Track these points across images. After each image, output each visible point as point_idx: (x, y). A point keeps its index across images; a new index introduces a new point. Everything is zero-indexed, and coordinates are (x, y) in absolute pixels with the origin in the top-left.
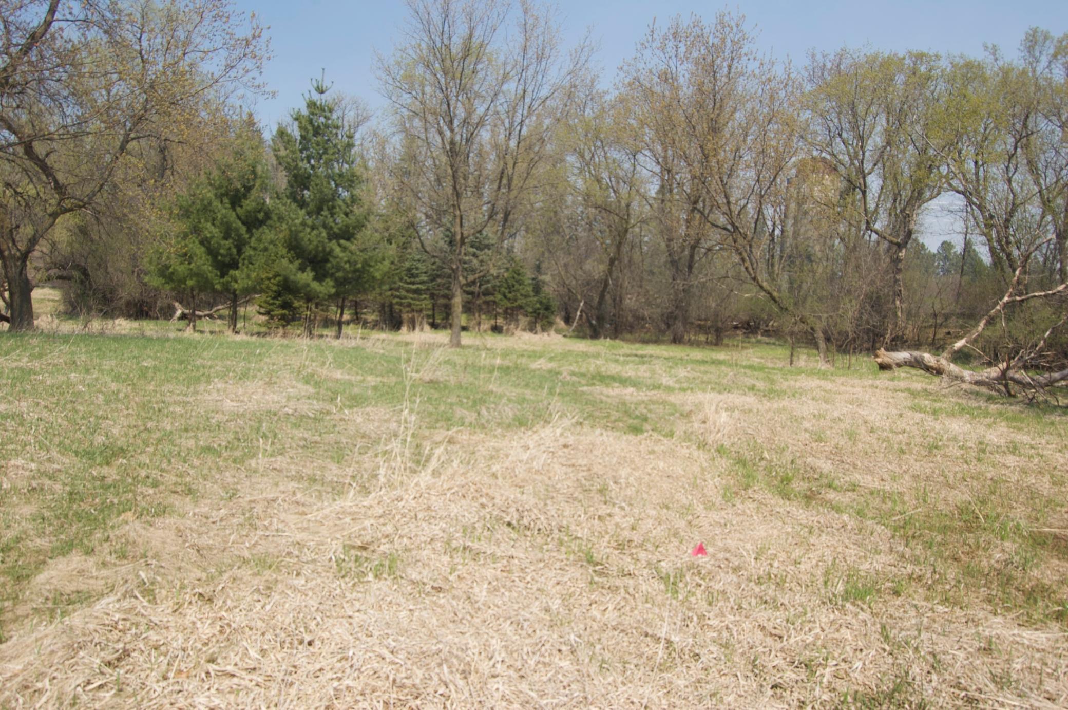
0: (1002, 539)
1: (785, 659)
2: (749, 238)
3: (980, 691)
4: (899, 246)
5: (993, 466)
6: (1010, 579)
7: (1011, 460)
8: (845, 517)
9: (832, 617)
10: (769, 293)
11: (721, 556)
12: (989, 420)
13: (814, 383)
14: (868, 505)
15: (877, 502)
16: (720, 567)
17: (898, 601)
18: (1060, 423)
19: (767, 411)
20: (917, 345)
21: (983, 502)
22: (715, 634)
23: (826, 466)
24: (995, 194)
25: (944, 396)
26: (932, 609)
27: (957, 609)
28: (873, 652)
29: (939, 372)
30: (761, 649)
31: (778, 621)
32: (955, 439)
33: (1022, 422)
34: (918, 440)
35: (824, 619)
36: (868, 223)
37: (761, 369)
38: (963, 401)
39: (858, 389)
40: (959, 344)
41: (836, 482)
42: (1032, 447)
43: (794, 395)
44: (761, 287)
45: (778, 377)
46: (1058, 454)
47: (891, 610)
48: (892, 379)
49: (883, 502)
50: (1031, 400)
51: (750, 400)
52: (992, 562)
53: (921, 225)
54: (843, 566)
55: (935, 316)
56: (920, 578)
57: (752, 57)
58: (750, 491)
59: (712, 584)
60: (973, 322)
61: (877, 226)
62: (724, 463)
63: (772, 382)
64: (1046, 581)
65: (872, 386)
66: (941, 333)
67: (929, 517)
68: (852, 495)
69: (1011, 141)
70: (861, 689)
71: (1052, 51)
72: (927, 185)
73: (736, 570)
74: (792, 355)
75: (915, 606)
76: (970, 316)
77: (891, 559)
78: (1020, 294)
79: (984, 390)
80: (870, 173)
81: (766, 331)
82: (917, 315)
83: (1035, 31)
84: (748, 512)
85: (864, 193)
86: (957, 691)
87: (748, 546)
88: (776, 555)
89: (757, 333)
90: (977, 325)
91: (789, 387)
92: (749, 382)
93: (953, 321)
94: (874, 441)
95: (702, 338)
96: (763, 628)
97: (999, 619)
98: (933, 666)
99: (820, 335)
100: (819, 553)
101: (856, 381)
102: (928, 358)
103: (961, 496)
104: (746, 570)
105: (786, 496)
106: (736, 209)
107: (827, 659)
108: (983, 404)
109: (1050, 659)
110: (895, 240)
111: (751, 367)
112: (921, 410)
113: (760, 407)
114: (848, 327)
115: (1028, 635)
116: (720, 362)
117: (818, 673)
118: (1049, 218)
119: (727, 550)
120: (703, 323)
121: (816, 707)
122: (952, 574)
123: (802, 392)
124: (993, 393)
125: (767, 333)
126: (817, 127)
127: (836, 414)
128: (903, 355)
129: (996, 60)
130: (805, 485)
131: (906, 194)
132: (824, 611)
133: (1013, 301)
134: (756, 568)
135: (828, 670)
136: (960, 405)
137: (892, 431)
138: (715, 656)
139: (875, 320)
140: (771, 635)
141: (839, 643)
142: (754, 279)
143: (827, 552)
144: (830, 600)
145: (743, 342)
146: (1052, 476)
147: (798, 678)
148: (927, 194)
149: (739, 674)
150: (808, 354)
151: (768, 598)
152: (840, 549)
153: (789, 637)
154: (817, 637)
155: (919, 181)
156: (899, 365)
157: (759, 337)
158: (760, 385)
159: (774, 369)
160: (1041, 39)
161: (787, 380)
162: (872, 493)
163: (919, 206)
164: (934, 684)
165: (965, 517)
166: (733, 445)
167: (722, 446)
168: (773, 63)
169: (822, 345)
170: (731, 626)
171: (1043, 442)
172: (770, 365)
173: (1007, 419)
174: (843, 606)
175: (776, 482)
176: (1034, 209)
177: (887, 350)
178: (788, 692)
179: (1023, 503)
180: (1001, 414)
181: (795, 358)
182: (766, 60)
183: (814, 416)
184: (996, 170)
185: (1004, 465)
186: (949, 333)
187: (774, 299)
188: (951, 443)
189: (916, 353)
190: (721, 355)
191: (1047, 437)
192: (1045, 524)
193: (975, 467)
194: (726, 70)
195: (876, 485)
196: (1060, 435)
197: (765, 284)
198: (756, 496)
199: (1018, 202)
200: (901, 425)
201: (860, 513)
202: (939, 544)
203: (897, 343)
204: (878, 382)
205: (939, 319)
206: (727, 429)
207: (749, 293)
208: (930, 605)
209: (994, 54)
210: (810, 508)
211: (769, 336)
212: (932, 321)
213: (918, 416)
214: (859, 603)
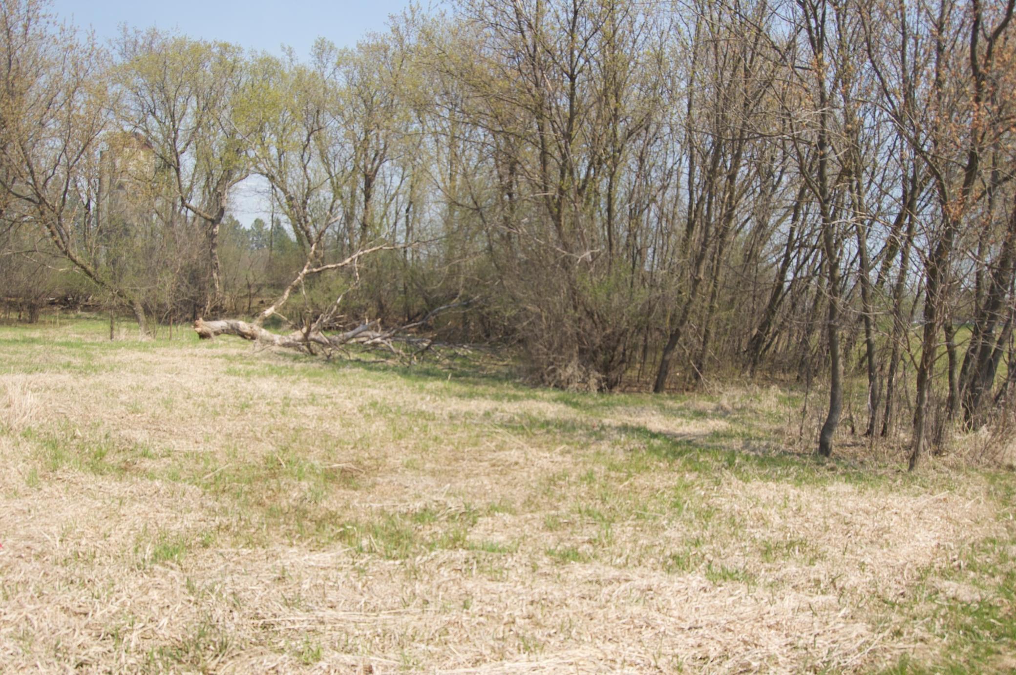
0: (300, 479)
1: (90, 635)
2: (57, 211)
3: (275, 615)
4: (214, 222)
5: (296, 417)
6: (305, 512)
7: (310, 410)
8: (158, 483)
9: (141, 581)
10: (82, 267)
11: (22, 544)
12: (294, 377)
13: (133, 355)
14: (182, 467)
15: (191, 464)
16: (20, 557)
17: (208, 552)
18: (351, 374)
19: (82, 388)
20: (235, 314)
21: (285, 450)
22: (12, 629)
23: (140, 436)
24: (293, 179)
25: (258, 359)
26: (238, 554)
27: (259, 549)
28: (179, 606)
29: (253, 337)
30: (64, 631)
31: (83, 598)
32: (263, 397)
33: (321, 375)
34: (231, 400)
35: (133, 585)
36: (183, 200)
37: (79, 345)
38: (273, 363)
39: (177, 359)
40: (269, 311)
41: (152, 451)
42: (328, 397)
43: (112, 370)
44: (75, 261)
45: (97, 352)
46: (348, 401)
47: (201, 563)
48: (210, 347)
49: (197, 462)
50: (328, 357)
51: (66, 378)
52: (291, 501)
53: (234, 203)
54: (155, 531)
55: (249, 286)
56: (227, 528)
57: (51, 21)
58: (58, 472)
59: (10, 576)
60: (280, 291)
61: (193, 203)
62: (28, 447)
63: (91, 357)
64: (333, 509)
65: (191, 355)
66: (255, 302)
67: (238, 470)
68: (169, 461)
69: (305, 133)
70: (168, 643)
71: (336, 60)
72: (235, 167)
73: (38, 556)
74: (112, 329)
75: (221, 554)
76: (278, 286)
77: (200, 515)
78: (319, 266)
79: (291, 351)
80: (182, 152)
81: (86, 306)
82: (234, 286)
83: (323, 41)
84: (56, 493)
85: (178, 170)
86: (256, 621)
87: (54, 529)
88: (83, 533)
89: (76, 308)
90: (283, 294)
91: (108, 362)
92: (64, 359)
93: (264, 291)
94: (191, 406)
95: (14, 315)
96: (65, 610)
97: (295, 549)
98: (234, 606)
99: (139, 308)
100: (130, 522)
101: (176, 351)
102: (243, 325)
103: (267, 447)
104: (51, 554)
105: (98, 471)
106: (41, 179)
107: (133, 623)
108: (289, 363)
109: (333, 574)
110: (209, 217)
111: (68, 344)
112: (235, 373)
113: (75, 384)
114: (166, 299)
115: (317, 558)
116: (33, 341)
117: (125, 640)
118: (339, 202)
119: (30, 538)
120: (13, 299)
121: (123, 673)
122: (256, 517)
123: (122, 365)
124: (299, 353)
125: (86, 308)
126: (129, 101)
127: (154, 385)
128: (220, 324)
129: (292, 60)
130: (120, 458)
131: (218, 174)
132: (133, 578)
133: (311, 273)
134: (61, 550)
135: (135, 634)
136: (270, 365)
137: (208, 395)
138: (11, 651)
139: (193, 292)
140: (76, 614)
141: (145, 606)
142: (66, 253)
143: (139, 520)
144: (139, 566)
145: (60, 318)
146: (342, 419)
147: (105, 650)
148: (237, 175)
149: (38, 663)
150: (129, 328)
151: (73, 578)
152: (151, 515)
153: (95, 611)
154: (124, 604)
155: (228, 162)
156: (217, 334)
157: (79, 313)
158: (77, 361)
159: (92, 344)
160: (328, 48)
161: (105, 354)
162: (186, 456)
163: (230, 186)
164: (236, 620)
165: (270, 466)
166: (42, 426)
167: (29, 429)
168: (75, 31)
169: (142, 317)
170: (30, 616)
171: (337, 391)
172: (89, 340)
173: (309, 375)
174: (151, 569)
175: (89, 459)
176: (326, 194)
177: (206, 319)
178: (94, 667)
179: (318, 446)
180: (304, 371)
181: (115, 332)
182: (67, 27)
183: (132, 388)
184: (293, 157)
185: (305, 415)
186: (262, 302)
187: (89, 274)
188: (260, 401)
189: (232, 322)
190: (36, 333)
191: (340, 388)
192: (335, 461)
193: (280, 420)
194: (21, 30)
195: (192, 447)
196: (349, 384)
197: (78, 258)
198: (65, 476)
199: (312, 186)
200: (218, 388)
201: (175, 478)
202: (246, 493)
203: (217, 312)
204: (197, 351)
205: (252, 290)
206: (35, 411)
207: (63, 267)
208: (235, 550)
209: (290, 55)
210: (124, 479)
211: (89, 311)
212: (246, 291)
213: (233, 379)
214: (169, 562)
